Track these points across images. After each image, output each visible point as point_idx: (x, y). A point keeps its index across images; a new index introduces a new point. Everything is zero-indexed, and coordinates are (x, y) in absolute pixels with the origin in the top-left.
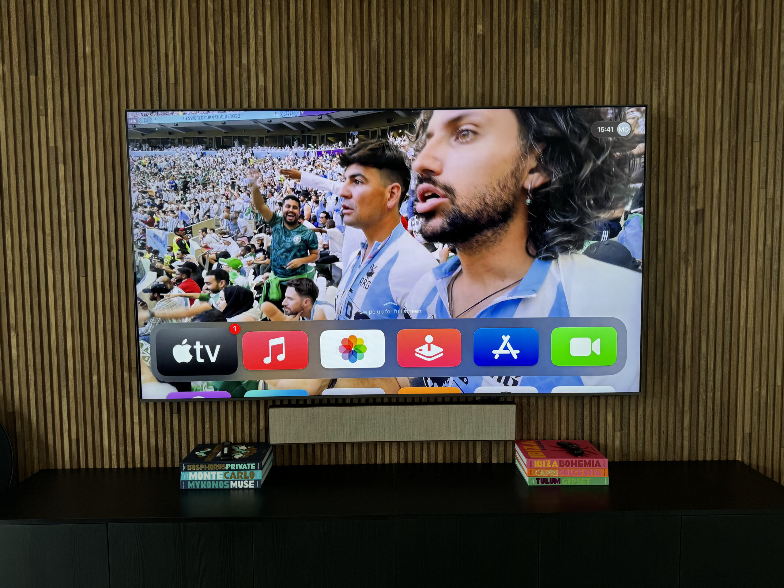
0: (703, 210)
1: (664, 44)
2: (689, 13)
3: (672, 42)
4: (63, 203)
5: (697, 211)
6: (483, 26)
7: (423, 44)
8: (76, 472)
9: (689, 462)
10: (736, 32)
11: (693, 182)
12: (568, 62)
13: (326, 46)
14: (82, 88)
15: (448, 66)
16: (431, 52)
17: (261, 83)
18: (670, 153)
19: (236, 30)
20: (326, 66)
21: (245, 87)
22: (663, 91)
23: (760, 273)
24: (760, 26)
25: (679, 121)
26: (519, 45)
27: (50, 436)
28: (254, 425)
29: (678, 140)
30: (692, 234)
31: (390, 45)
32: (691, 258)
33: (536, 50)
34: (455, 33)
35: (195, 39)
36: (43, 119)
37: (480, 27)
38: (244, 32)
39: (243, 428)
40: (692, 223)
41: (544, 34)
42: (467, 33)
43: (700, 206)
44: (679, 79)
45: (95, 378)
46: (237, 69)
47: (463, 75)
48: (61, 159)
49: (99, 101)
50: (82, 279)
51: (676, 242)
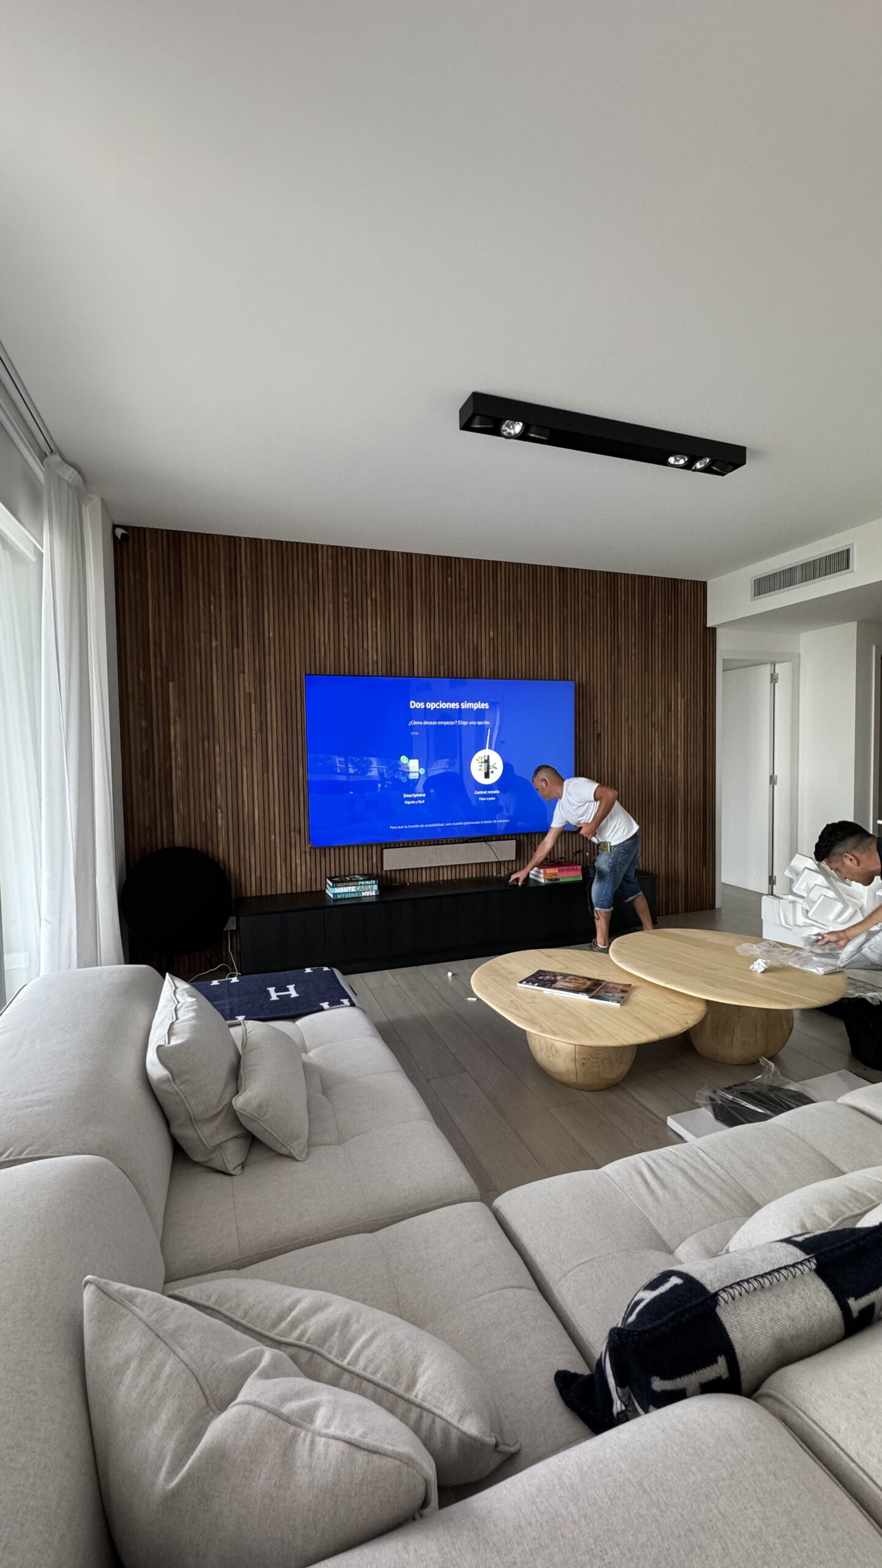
0: (600, 733)
1: (580, 646)
4: (254, 730)
7: (462, 642)
10: (612, 643)
11: (595, 718)
13: (411, 638)
15: (476, 654)
17: (375, 658)
18: (584, 703)
19: (360, 628)
21: (366, 661)
25: (588, 687)
31: (445, 640)
32: (595, 759)
33: (520, 647)
34: (479, 636)
36: (241, 675)
38: (365, 631)
39: (363, 863)
40: (595, 740)
41: (523, 639)
42: (485, 636)
44: (588, 665)
46: (361, 650)
51: (588, 750)
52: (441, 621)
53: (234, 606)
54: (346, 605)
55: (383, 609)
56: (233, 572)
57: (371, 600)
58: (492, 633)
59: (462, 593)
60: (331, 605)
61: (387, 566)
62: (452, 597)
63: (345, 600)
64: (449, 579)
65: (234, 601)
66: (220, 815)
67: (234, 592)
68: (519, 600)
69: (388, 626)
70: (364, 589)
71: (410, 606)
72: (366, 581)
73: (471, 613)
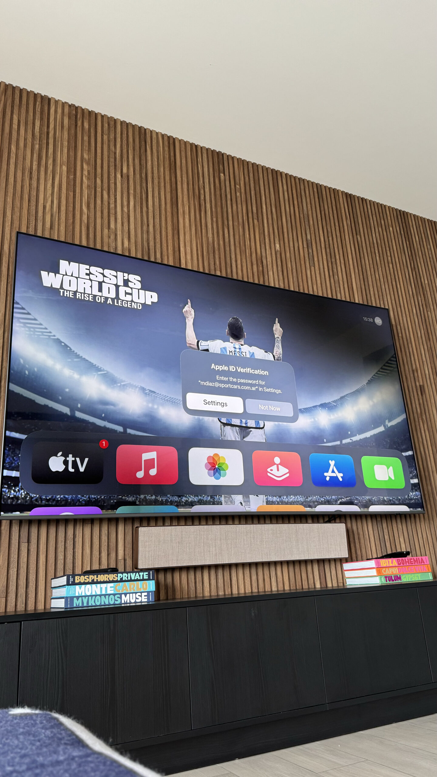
2: (391, 266)
11: (414, 367)
12: (332, 280)
13: (176, 232)
16: (249, 253)
19: (106, 203)
20: (176, 246)
26: (303, 262)
28: (113, 555)
31: (221, 243)
32: (424, 418)
33: (313, 268)
34: (263, 246)
35: (71, 200)
38: (112, 206)
40: (419, 393)
42: (270, 248)
46: (106, 231)
47: (271, 273)
51: (414, 406)
52: (215, 219)
54: (85, 173)
55: (138, 187)
57: (122, 176)
58: (278, 246)
59: (238, 194)
60: (65, 168)
61: (143, 143)
62: (226, 196)
63: (85, 166)
64: (222, 175)
68: (306, 216)
69: (145, 209)
70: (112, 160)
71: (174, 192)
72: (115, 153)
73: (251, 220)
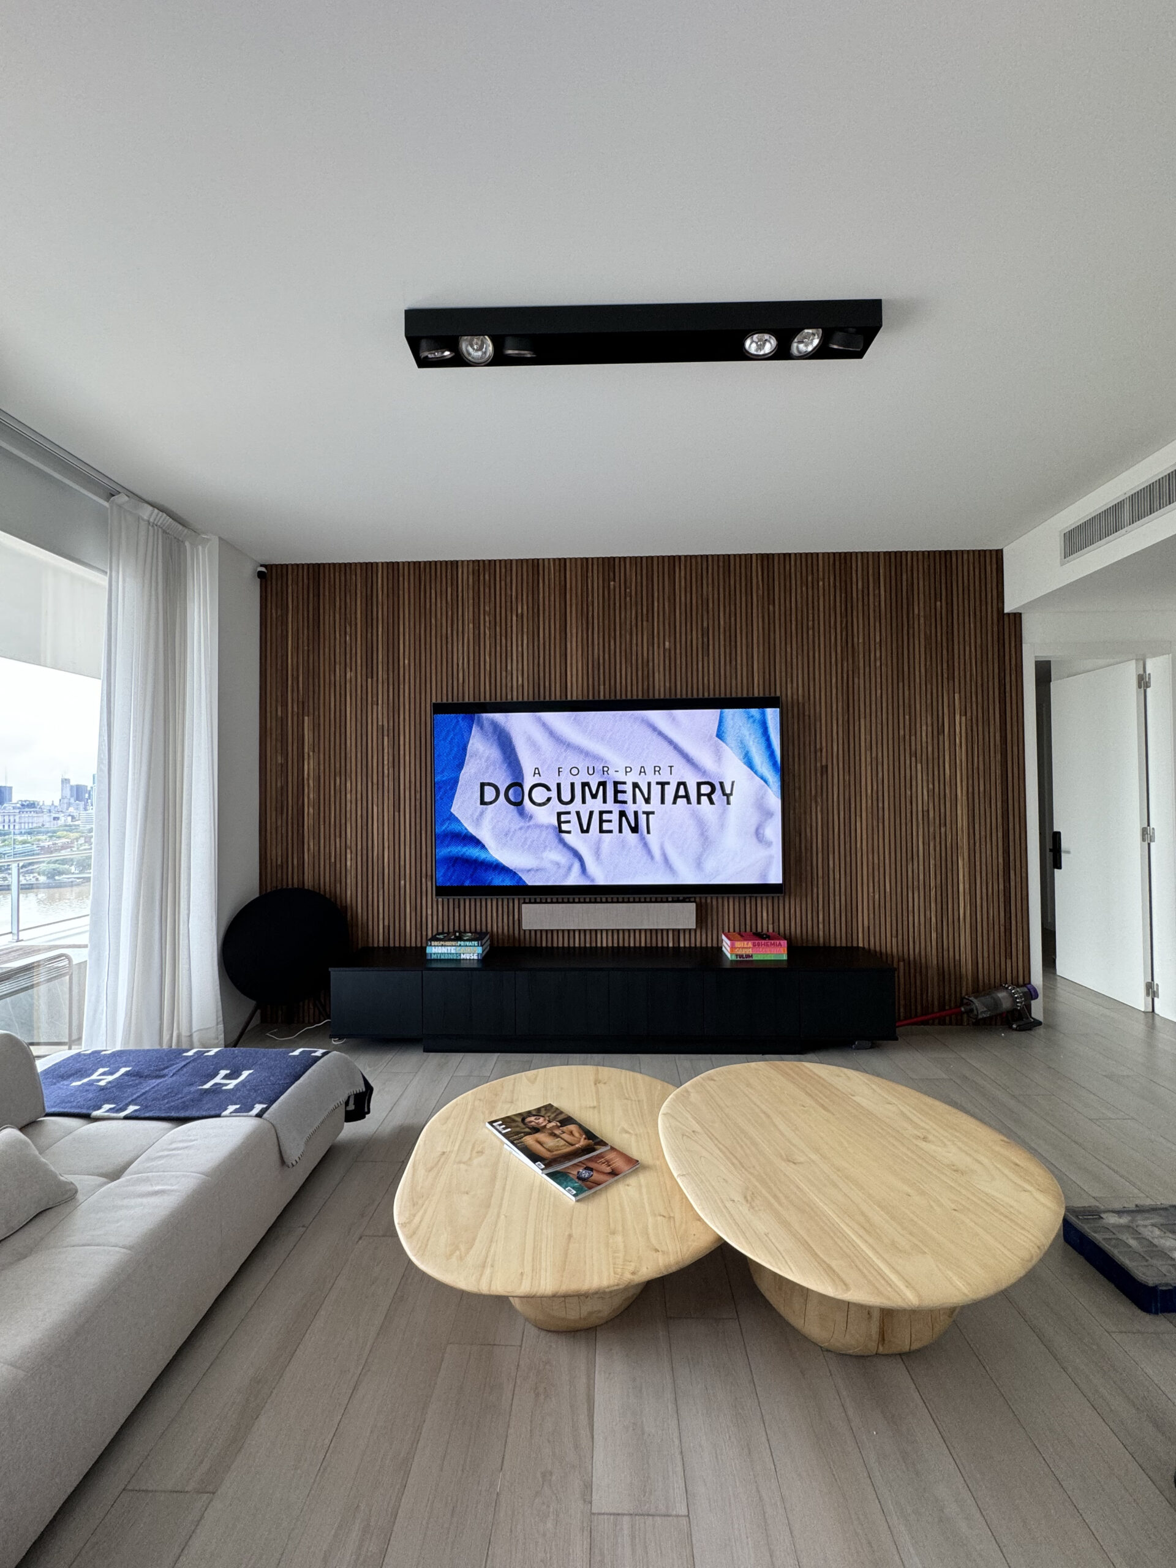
0: (827, 766)
1: (794, 653)
2: (811, 632)
3: (800, 651)
4: (386, 762)
5: (822, 767)
6: (670, 642)
7: (628, 656)
8: (387, 950)
9: (824, 946)
10: (844, 645)
11: (818, 747)
12: (728, 667)
13: (563, 657)
14: (402, 686)
15: (645, 669)
17: (520, 681)
18: (801, 726)
19: (504, 649)
20: (563, 671)
21: (509, 685)
22: (795, 685)
23: (870, 810)
24: (861, 640)
25: (807, 705)
27: (370, 923)
28: (511, 918)
29: (807, 718)
30: (819, 783)
31: (607, 656)
32: (819, 800)
33: (706, 661)
34: (651, 648)
35: (477, 654)
36: (375, 707)
37: (667, 644)
38: (509, 649)
39: (503, 919)
40: (819, 774)
41: (711, 647)
42: (659, 647)
43: (824, 763)
44: (806, 676)
45: (402, 882)
46: (504, 673)
47: (656, 675)
48: (386, 733)
49: (412, 695)
50: (397, 814)
51: (808, 788)
52: (601, 634)
53: (369, 635)
54: (487, 624)
55: (531, 624)
56: (369, 600)
57: (517, 617)
59: (628, 599)
60: (471, 626)
61: (536, 576)
62: (615, 604)
63: (487, 619)
64: (612, 583)
65: (370, 630)
66: (349, 856)
67: (369, 622)
68: (705, 601)
69: (536, 643)
70: (509, 604)
71: (563, 618)
72: (511, 595)
73: (639, 623)
